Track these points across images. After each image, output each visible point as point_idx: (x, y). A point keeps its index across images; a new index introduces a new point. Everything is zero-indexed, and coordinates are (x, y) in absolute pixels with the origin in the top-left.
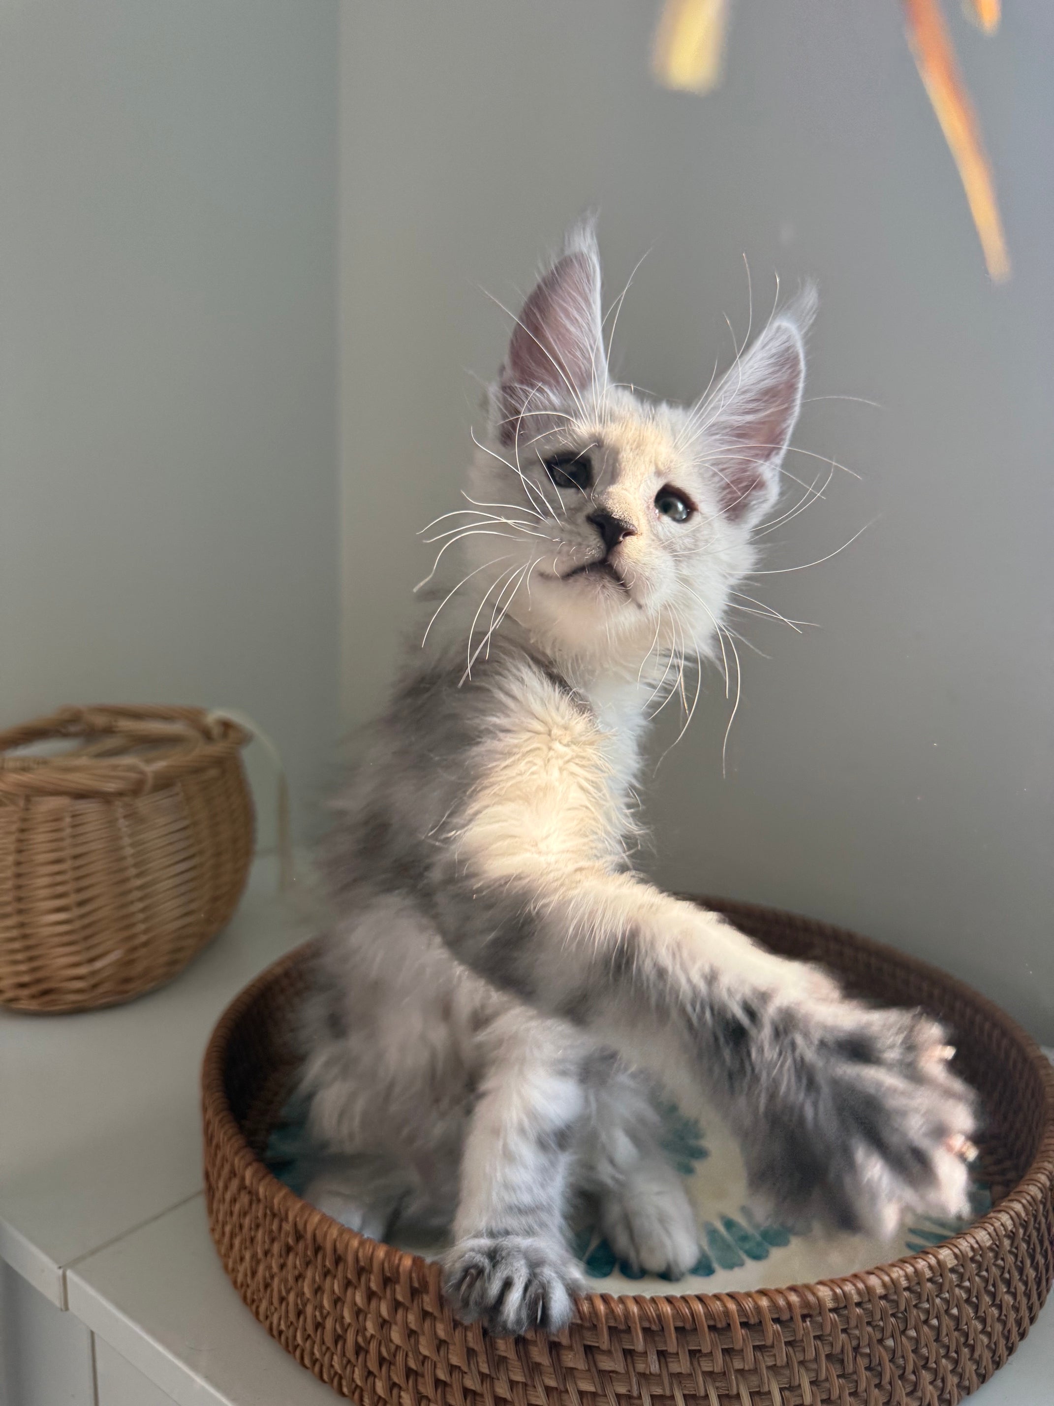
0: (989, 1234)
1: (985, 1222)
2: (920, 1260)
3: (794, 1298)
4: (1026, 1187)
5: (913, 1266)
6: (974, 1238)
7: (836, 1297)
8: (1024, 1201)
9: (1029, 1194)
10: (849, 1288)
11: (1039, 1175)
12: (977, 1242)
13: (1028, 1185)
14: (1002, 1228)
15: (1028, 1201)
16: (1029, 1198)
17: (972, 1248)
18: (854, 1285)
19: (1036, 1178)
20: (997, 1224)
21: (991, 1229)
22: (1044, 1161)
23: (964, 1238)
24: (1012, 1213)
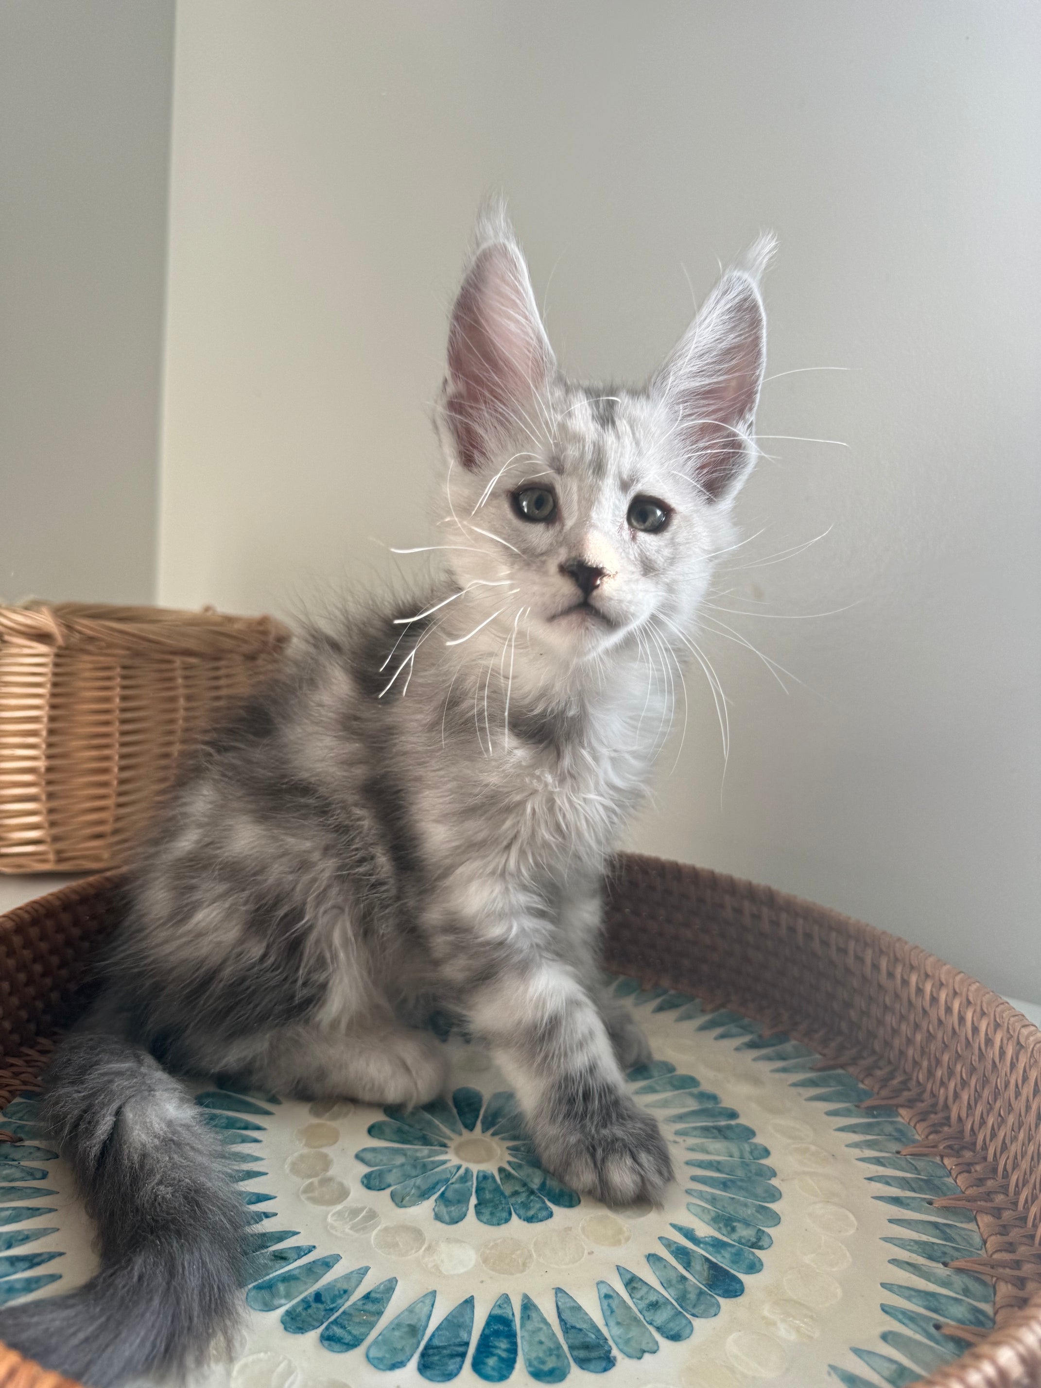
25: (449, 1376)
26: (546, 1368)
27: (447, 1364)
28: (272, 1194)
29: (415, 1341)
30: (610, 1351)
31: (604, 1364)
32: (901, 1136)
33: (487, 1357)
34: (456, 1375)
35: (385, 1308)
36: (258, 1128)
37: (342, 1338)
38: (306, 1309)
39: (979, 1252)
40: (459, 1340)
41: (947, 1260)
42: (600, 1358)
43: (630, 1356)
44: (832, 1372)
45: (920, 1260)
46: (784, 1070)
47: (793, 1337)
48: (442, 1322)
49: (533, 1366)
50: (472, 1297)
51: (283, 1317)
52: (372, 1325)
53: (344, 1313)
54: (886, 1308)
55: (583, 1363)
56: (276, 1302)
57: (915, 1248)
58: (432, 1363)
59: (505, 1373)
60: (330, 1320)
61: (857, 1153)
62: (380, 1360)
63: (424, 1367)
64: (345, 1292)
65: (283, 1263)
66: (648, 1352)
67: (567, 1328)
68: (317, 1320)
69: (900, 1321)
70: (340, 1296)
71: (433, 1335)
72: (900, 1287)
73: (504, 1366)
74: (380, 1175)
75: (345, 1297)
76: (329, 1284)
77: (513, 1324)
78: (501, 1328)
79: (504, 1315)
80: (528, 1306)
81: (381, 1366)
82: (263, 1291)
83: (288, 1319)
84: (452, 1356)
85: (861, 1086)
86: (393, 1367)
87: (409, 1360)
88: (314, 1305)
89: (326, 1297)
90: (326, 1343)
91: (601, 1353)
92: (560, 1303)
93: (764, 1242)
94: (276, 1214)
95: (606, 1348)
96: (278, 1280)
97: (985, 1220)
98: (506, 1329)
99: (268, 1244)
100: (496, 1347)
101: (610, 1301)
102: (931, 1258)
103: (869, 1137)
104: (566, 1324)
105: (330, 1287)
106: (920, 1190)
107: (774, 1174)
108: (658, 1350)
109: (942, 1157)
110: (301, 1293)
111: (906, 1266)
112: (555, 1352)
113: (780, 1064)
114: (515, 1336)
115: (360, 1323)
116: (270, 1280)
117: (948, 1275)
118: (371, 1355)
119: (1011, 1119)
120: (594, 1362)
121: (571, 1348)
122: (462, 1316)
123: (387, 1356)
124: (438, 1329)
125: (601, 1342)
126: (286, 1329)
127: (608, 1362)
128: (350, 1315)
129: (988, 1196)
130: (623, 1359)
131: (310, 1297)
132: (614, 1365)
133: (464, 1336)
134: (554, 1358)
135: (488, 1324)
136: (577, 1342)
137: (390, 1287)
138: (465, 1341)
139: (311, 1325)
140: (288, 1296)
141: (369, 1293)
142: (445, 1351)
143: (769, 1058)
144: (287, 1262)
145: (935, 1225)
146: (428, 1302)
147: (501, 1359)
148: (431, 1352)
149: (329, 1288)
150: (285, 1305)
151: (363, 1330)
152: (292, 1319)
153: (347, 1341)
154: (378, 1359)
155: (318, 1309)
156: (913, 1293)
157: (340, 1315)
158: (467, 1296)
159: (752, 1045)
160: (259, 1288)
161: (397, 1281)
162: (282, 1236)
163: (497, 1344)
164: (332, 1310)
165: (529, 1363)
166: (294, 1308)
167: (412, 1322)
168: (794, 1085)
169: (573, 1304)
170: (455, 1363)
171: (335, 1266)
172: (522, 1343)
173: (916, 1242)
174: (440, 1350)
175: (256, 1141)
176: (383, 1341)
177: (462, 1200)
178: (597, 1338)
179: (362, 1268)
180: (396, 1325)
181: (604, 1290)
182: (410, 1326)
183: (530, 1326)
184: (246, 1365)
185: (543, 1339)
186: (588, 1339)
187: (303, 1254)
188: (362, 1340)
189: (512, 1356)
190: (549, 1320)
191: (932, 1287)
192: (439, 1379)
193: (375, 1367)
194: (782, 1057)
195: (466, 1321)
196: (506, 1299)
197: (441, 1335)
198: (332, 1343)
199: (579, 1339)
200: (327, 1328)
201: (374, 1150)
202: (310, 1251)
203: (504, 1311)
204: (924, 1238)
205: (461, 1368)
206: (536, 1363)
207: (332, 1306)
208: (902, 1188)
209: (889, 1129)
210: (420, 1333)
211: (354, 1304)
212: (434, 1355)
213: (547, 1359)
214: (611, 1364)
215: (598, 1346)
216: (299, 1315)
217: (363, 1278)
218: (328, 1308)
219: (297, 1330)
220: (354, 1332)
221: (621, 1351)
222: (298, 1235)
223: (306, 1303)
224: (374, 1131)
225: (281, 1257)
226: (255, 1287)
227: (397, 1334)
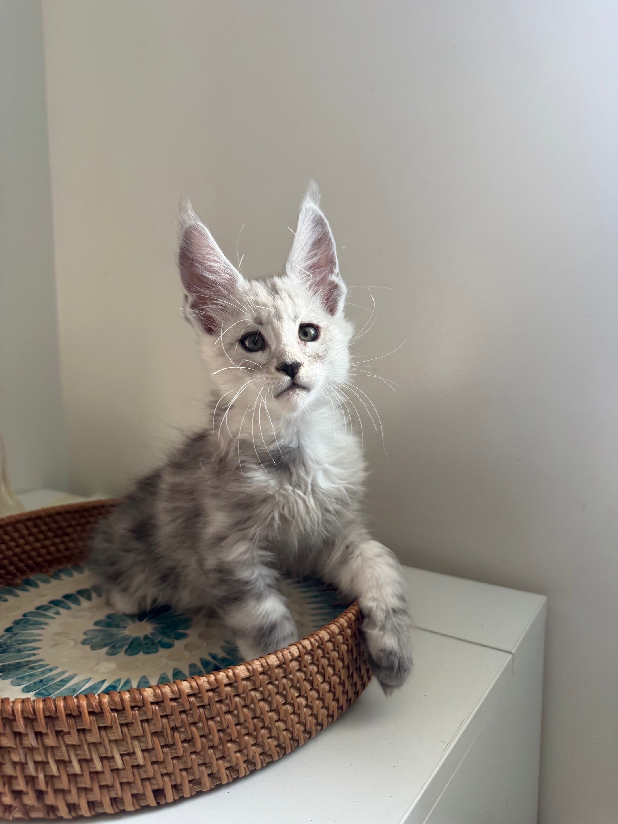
28: (41, 647)
36: (46, 624)
37: (44, 694)
38: (34, 685)
48: (88, 688)
50: (106, 679)
51: (24, 687)
52: (58, 689)
53: (50, 686)
56: (24, 683)
60: (42, 688)
65: (31, 670)
68: (36, 688)
70: (51, 680)
74: (90, 639)
75: (53, 680)
76: (48, 676)
79: (116, 685)
80: (127, 682)
82: (20, 679)
89: (45, 681)
90: (37, 696)
92: (141, 681)
96: (27, 676)
99: (30, 664)
110: (35, 680)
116: (24, 676)
128: (52, 686)
131: (38, 681)
137: (73, 677)
140: (29, 681)
141: (64, 679)
144: (35, 670)
146: (86, 681)
149: (47, 678)
150: (26, 684)
153: (45, 694)
155: (40, 684)
157: (47, 687)
158: (104, 679)
160: (18, 678)
161: (77, 675)
162: (38, 661)
164: (45, 685)
166: (30, 685)
167: (75, 688)
169: (147, 681)
171: (54, 670)
175: (43, 629)
176: (60, 694)
177: (121, 647)
179: (65, 671)
180: (69, 689)
181: (163, 676)
182: (73, 689)
183: (124, 688)
187: (43, 667)
188: (52, 694)
195: (98, 687)
196: (119, 680)
200: (40, 690)
201: (92, 630)
202: (46, 666)
203: (117, 683)
207: (46, 683)
210: (76, 692)
211: (55, 683)
216: (31, 687)
217: (63, 674)
218: (43, 684)
219: (28, 691)
220: (50, 692)
222: (44, 661)
223: (35, 683)
224: (96, 624)
225: (33, 668)
226: (17, 678)
227: (67, 691)
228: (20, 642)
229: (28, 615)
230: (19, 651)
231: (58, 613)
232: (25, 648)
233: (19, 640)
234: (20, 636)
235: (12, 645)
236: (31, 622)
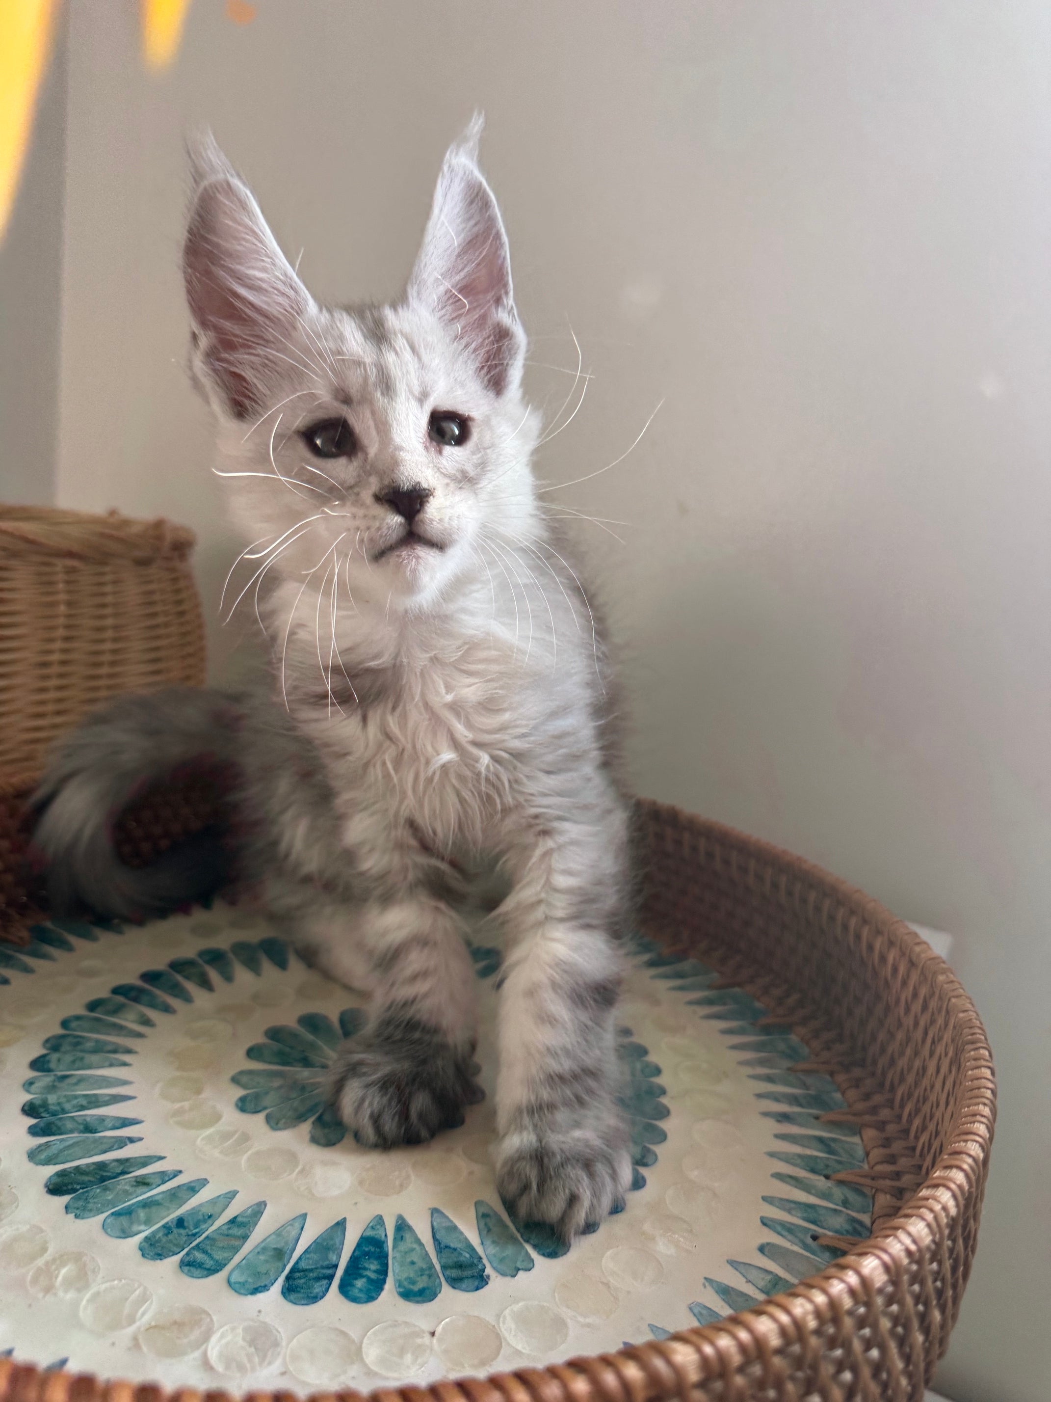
0: (929, 1225)
1: (920, 1207)
2: (835, 1282)
3: (632, 1372)
4: (962, 1144)
5: (825, 1291)
6: (909, 1234)
7: (705, 1362)
8: (965, 1167)
9: (970, 1156)
10: (725, 1342)
11: (976, 1125)
12: (914, 1241)
13: (966, 1141)
14: (943, 1214)
15: (971, 1167)
16: (970, 1160)
17: (909, 1253)
18: (735, 1337)
19: (975, 1131)
20: (938, 1207)
21: (930, 1217)
22: (978, 1104)
23: (896, 1237)
24: (953, 1186)
25: (315, 1299)
26: (416, 1288)
27: (313, 1286)
28: (140, 1118)
29: (280, 1264)
30: (483, 1270)
31: (476, 1283)
32: (792, 1054)
33: (356, 1279)
34: (322, 1298)
35: (251, 1232)
36: (129, 1051)
37: (203, 1264)
38: (166, 1235)
39: (861, 1164)
40: (326, 1263)
41: (828, 1172)
42: (473, 1277)
43: (504, 1274)
44: (707, 1284)
45: (802, 1173)
46: (681, 988)
47: (672, 1251)
48: (311, 1245)
49: (404, 1287)
50: (345, 1219)
51: (141, 1243)
52: (236, 1250)
53: (207, 1237)
54: (765, 1221)
55: (455, 1282)
56: (135, 1228)
57: (799, 1161)
58: (297, 1287)
59: (374, 1295)
60: (191, 1246)
61: (750, 1071)
62: (243, 1284)
63: (290, 1290)
64: (210, 1217)
65: (144, 1189)
66: (522, 1269)
67: (441, 1247)
68: (177, 1245)
69: (779, 1233)
70: (205, 1221)
71: (300, 1258)
72: (781, 1199)
73: (372, 1288)
74: (257, 1097)
75: (210, 1222)
76: (193, 1209)
77: (385, 1246)
78: (373, 1249)
79: (376, 1236)
80: (402, 1227)
81: (242, 1291)
82: (122, 1218)
83: (146, 1245)
84: (318, 1279)
85: (758, 1005)
86: (255, 1291)
87: (272, 1284)
88: (175, 1231)
89: (189, 1223)
90: (186, 1269)
91: (475, 1272)
92: (435, 1224)
93: (649, 1159)
94: (141, 1139)
95: (480, 1267)
96: (138, 1207)
97: (870, 1133)
98: (378, 1250)
99: (131, 1170)
100: (365, 1269)
101: (488, 1220)
102: (813, 1171)
103: (763, 1055)
104: (440, 1243)
105: (194, 1212)
106: (809, 1105)
107: (663, 1092)
108: (533, 1267)
109: (832, 1074)
110: (163, 1218)
111: (788, 1179)
112: (427, 1272)
113: (678, 982)
114: (386, 1257)
115: (223, 1247)
116: (129, 1206)
117: (829, 1188)
118: (232, 1280)
119: (900, 1036)
120: (466, 1281)
121: (444, 1267)
122: (332, 1239)
123: (250, 1280)
124: (306, 1251)
125: (475, 1261)
126: (143, 1255)
127: (481, 1281)
128: (214, 1240)
129: (874, 1110)
130: (497, 1277)
131: (172, 1222)
132: (487, 1283)
133: (333, 1258)
134: (425, 1278)
135: (359, 1245)
136: (450, 1262)
137: (258, 1210)
138: (334, 1263)
139: (170, 1251)
140: (148, 1222)
141: (235, 1218)
142: (311, 1275)
143: (666, 976)
144: (150, 1188)
145: (820, 1140)
146: (297, 1225)
147: (370, 1280)
148: (298, 1275)
149: (192, 1214)
150: (144, 1231)
151: (226, 1255)
152: (151, 1245)
153: (208, 1267)
154: (240, 1283)
155: (180, 1235)
156: (793, 1205)
157: (203, 1241)
158: (339, 1219)
159: (651, 964)
160: (117, 1214)
161: (266, 1205)
162: (146, 1161)
163: (367, 1265)
164: (194, 1235)
165: (399, 1283)
166: (154, 1234)
167: (278, 1246)
168: (690, 1003)
169: (448, 1224)
170: (321, 1286)
171: (201, 1191)
172: (393, 1264)
173: (800, 1156)
174: (306, 1273)
175: (125, 1064)
176: (247, 1266)
178: (471, 1256)
179: (230, 1192)
180: (262, 1249)
181: (482, 1210)
182: (275, 1249)
183: (403, 1247)
184: (97, 1294)
185: (415, 1260)
186: (462, 1259)
187: (167, 1179)
188: (225, 1265)
189: (382, 1277)
190: (424, 1241)
191: (812, 1200)
192: (303, 1302)
193: (236, 1291)
194: (680, 975)
195: (335, 1244)
196: (379, 1220)
197: (308, 1258)
198: (192, 1269)
199: (452, 1259)
200: (188, 1254)
201: (250, 1072)
202: (175, 1176)
203: (377, 1232)
204: (809, 1152)
205: (327, 1290)
206: (406, 1283)
207: (194, 1231)
208: (790, 1104)
209: (782, 1046)
210: (286, 1257)
211: (219, 1229)
212: (299, 1278)
213: (418, 1279)
214: (484, 1283)
215: (472, 1265)
216: (159, 1241)
217: (230, 1203)
218: (190, 1233)
219: (156, 1257)
220: (216, 1257)
221: (495, 1268)
222: (164, 1160)
223: (167, 1229)
224: (253, 1053)
225: (143, 1183)
226: (112, 1214)
227: (262, 1257)
228: (84, 1103)
229: (74, 1024)
230: (88, 1129)
231: (147, 1022)
232: (102, 1119)
233: (76, 1097)
234: (76, 1084)
235: (64, 1111)
236: (89, 1045)
